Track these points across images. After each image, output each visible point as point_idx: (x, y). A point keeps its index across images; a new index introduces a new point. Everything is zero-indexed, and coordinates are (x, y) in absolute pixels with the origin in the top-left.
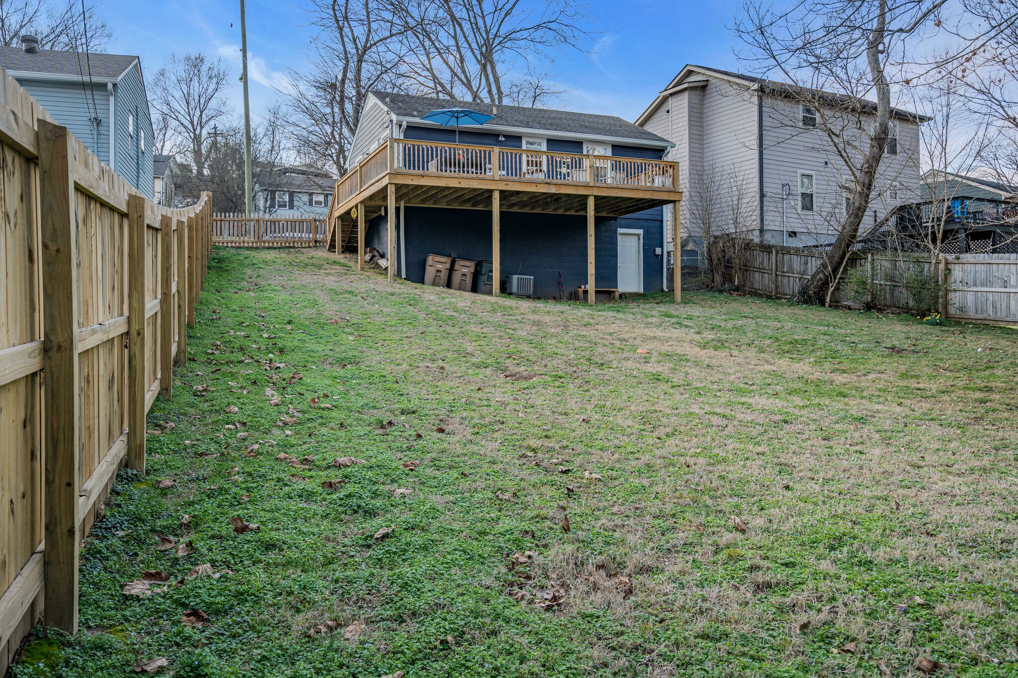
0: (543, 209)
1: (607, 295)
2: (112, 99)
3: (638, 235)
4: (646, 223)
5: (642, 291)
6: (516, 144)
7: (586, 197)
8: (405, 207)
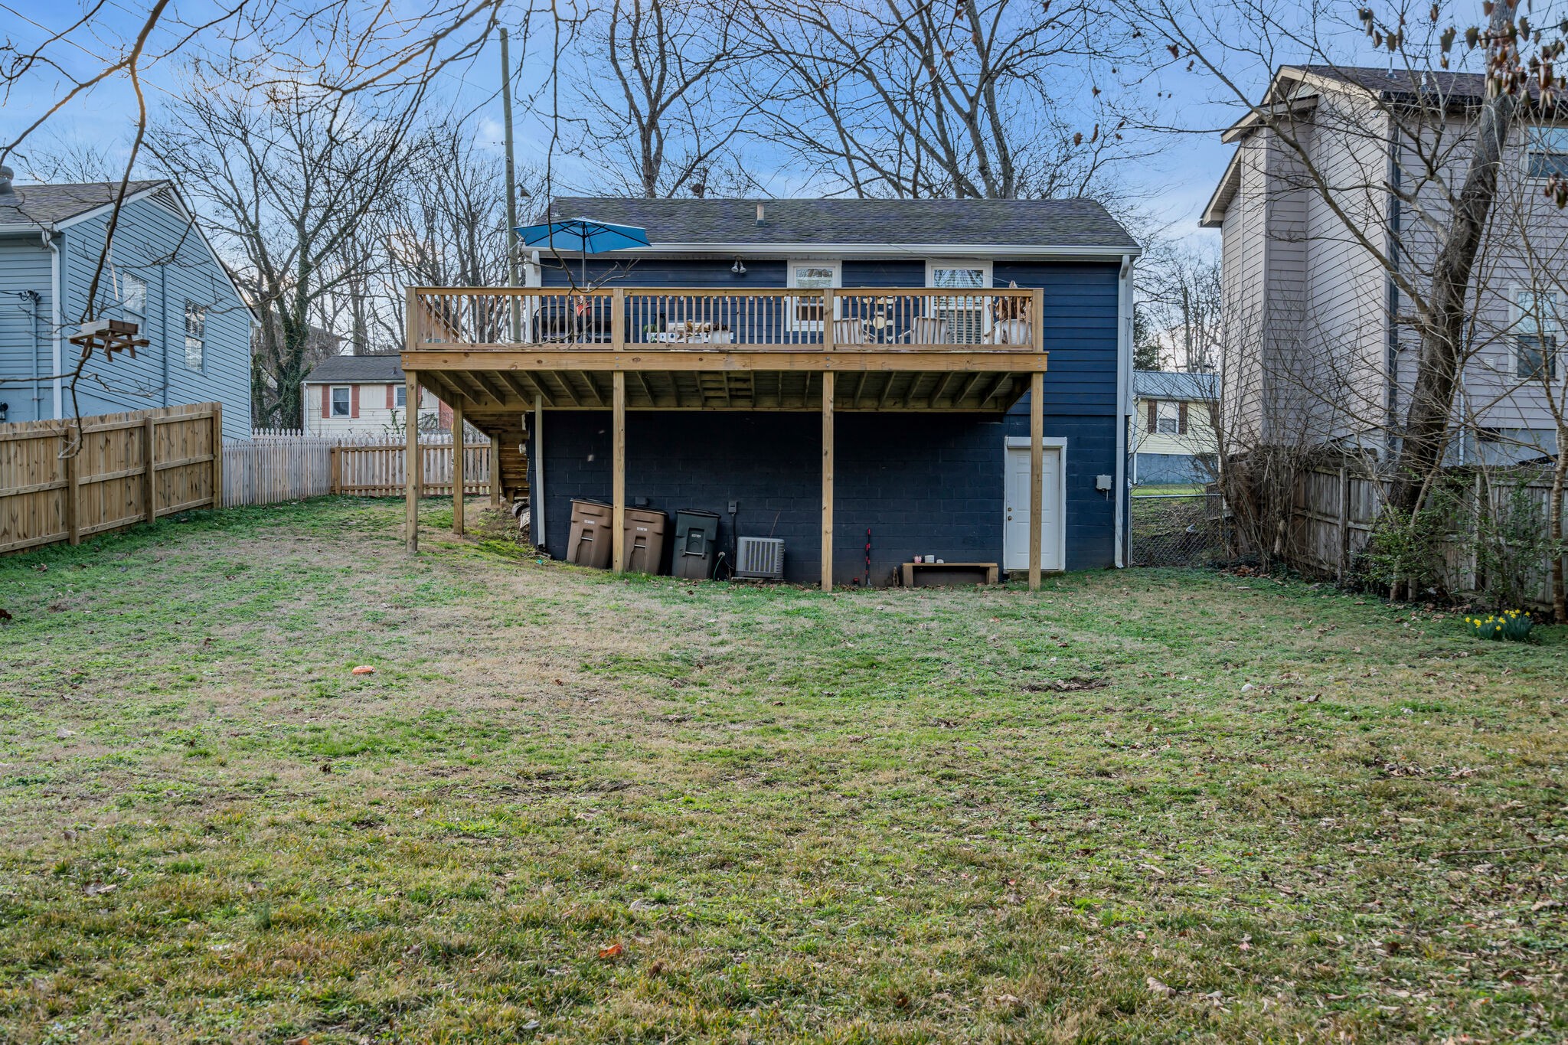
0: (780, 405)
1: (978, 577)
2: (55, 258)
3: (1058, 449)
4: (1075, 424)
5: (1063, 568)
6: (775, 277)
7: (817, 376)
8: (544, 413)
